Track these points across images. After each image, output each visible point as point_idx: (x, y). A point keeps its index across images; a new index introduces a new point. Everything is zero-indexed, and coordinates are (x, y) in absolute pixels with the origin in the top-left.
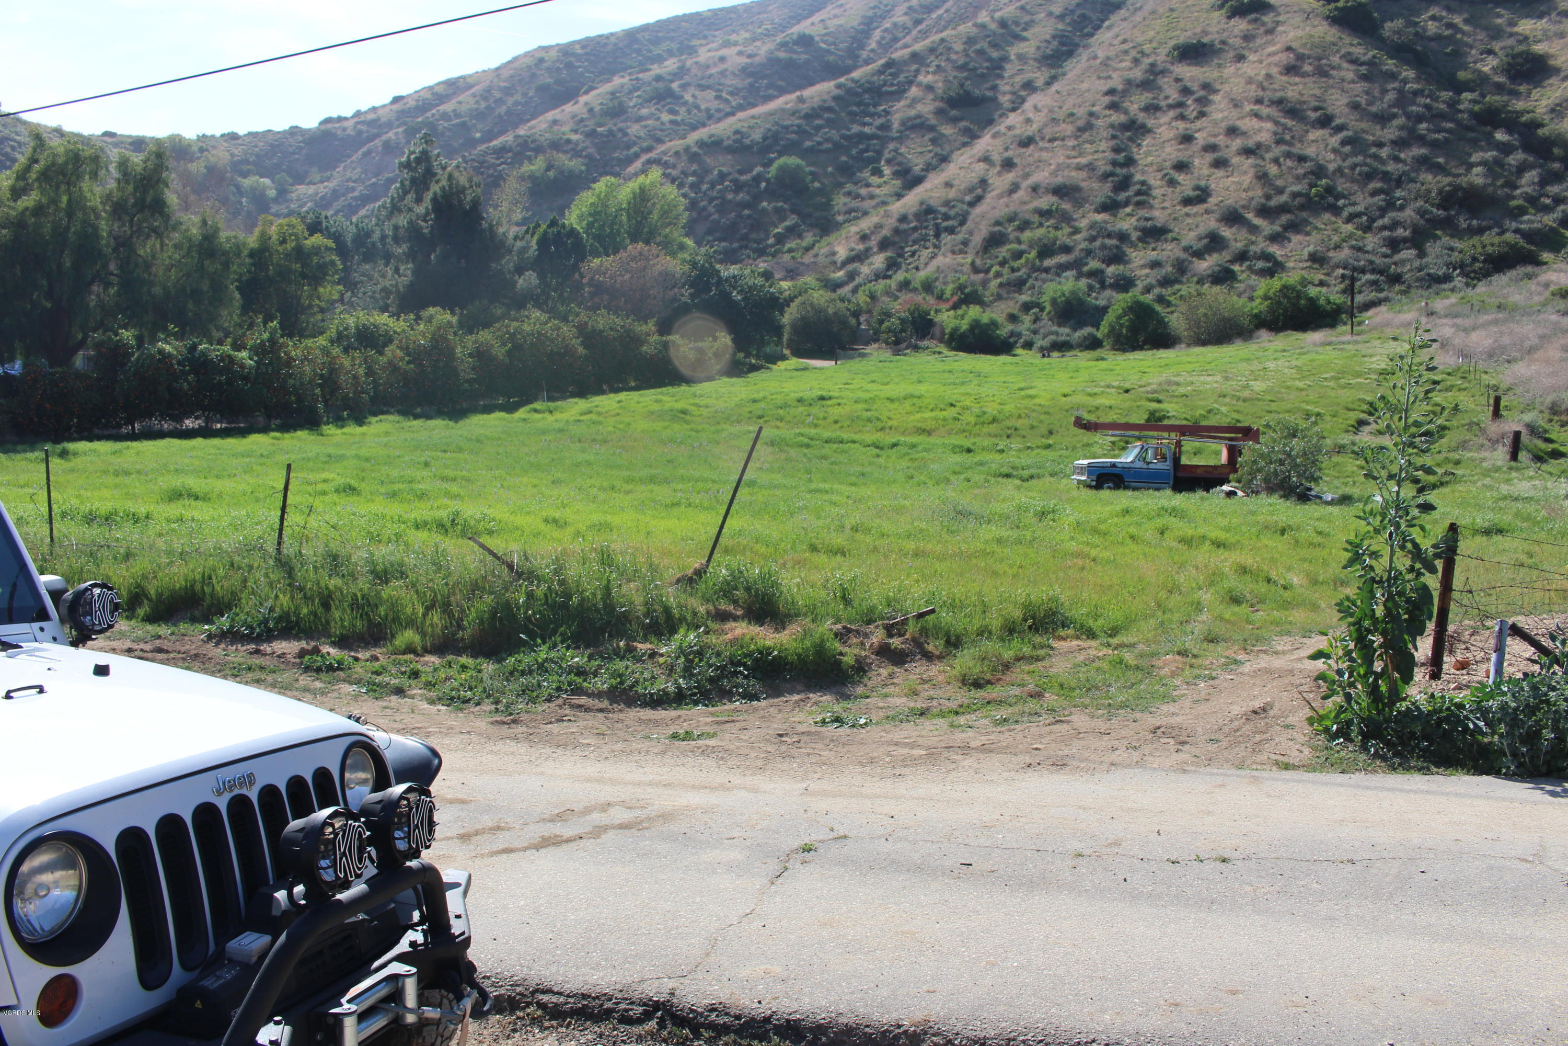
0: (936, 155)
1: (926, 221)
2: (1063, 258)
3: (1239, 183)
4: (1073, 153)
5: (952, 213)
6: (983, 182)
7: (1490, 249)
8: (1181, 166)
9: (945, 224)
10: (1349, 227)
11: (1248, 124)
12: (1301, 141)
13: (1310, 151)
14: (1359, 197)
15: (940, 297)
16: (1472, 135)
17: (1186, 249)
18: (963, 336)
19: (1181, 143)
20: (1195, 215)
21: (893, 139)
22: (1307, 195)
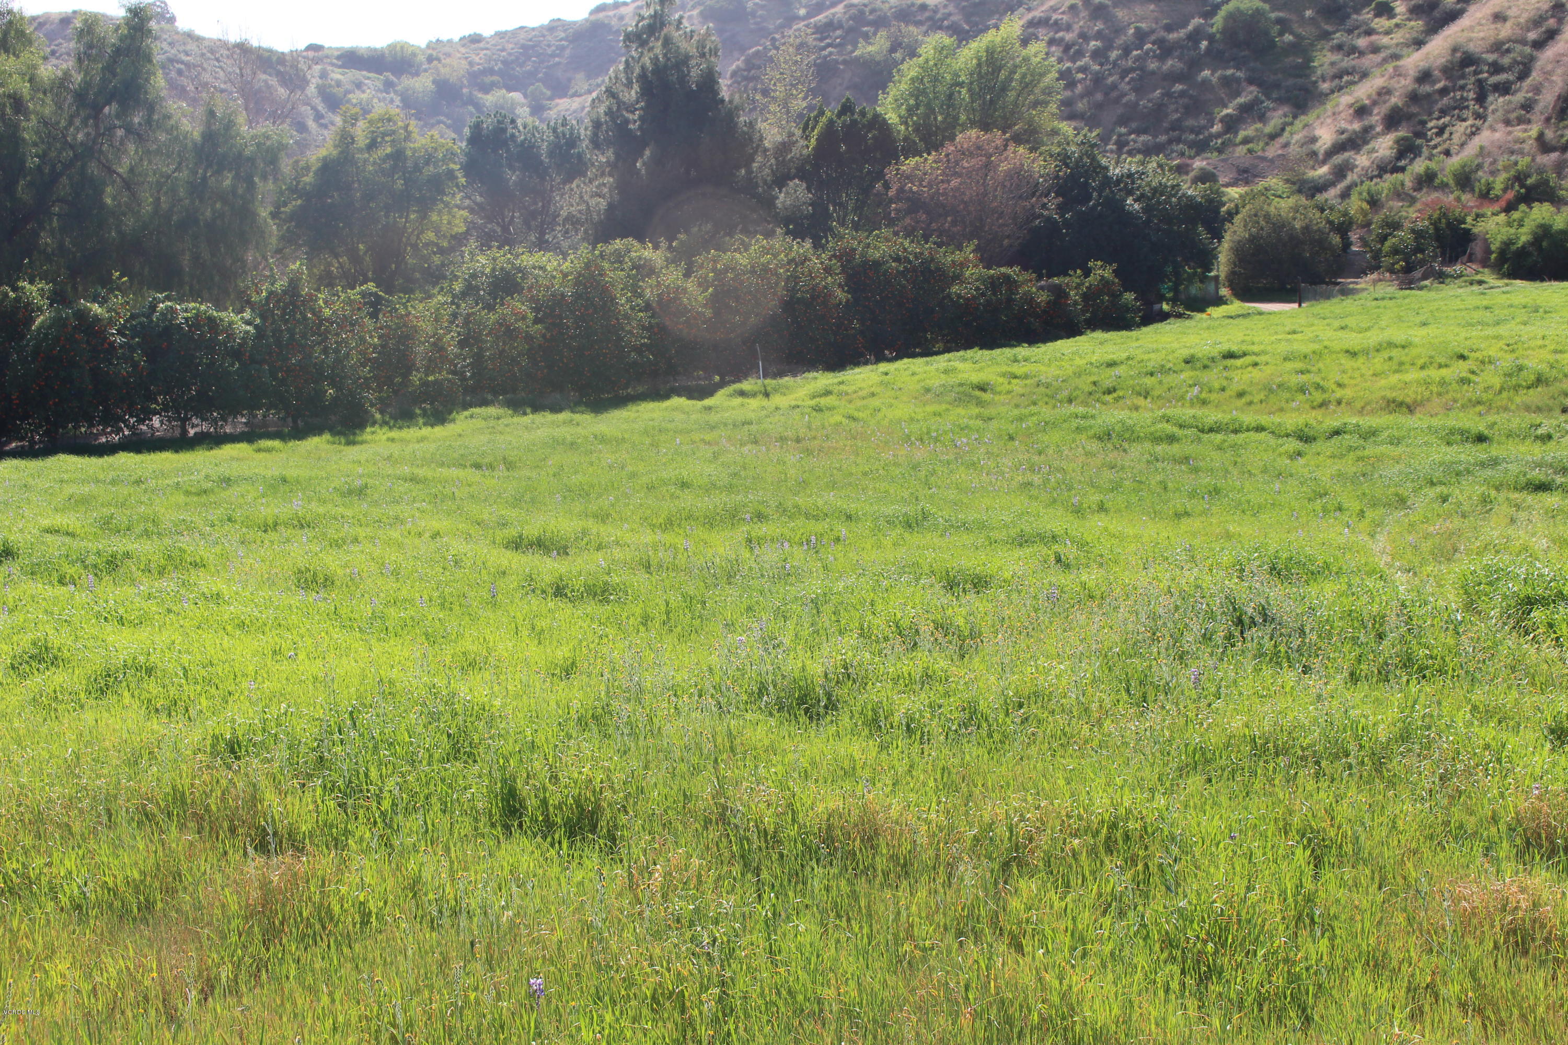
1: (1463, 77)
6: (1557, 7)
15: (1486, 196)
18: (1522, 253)
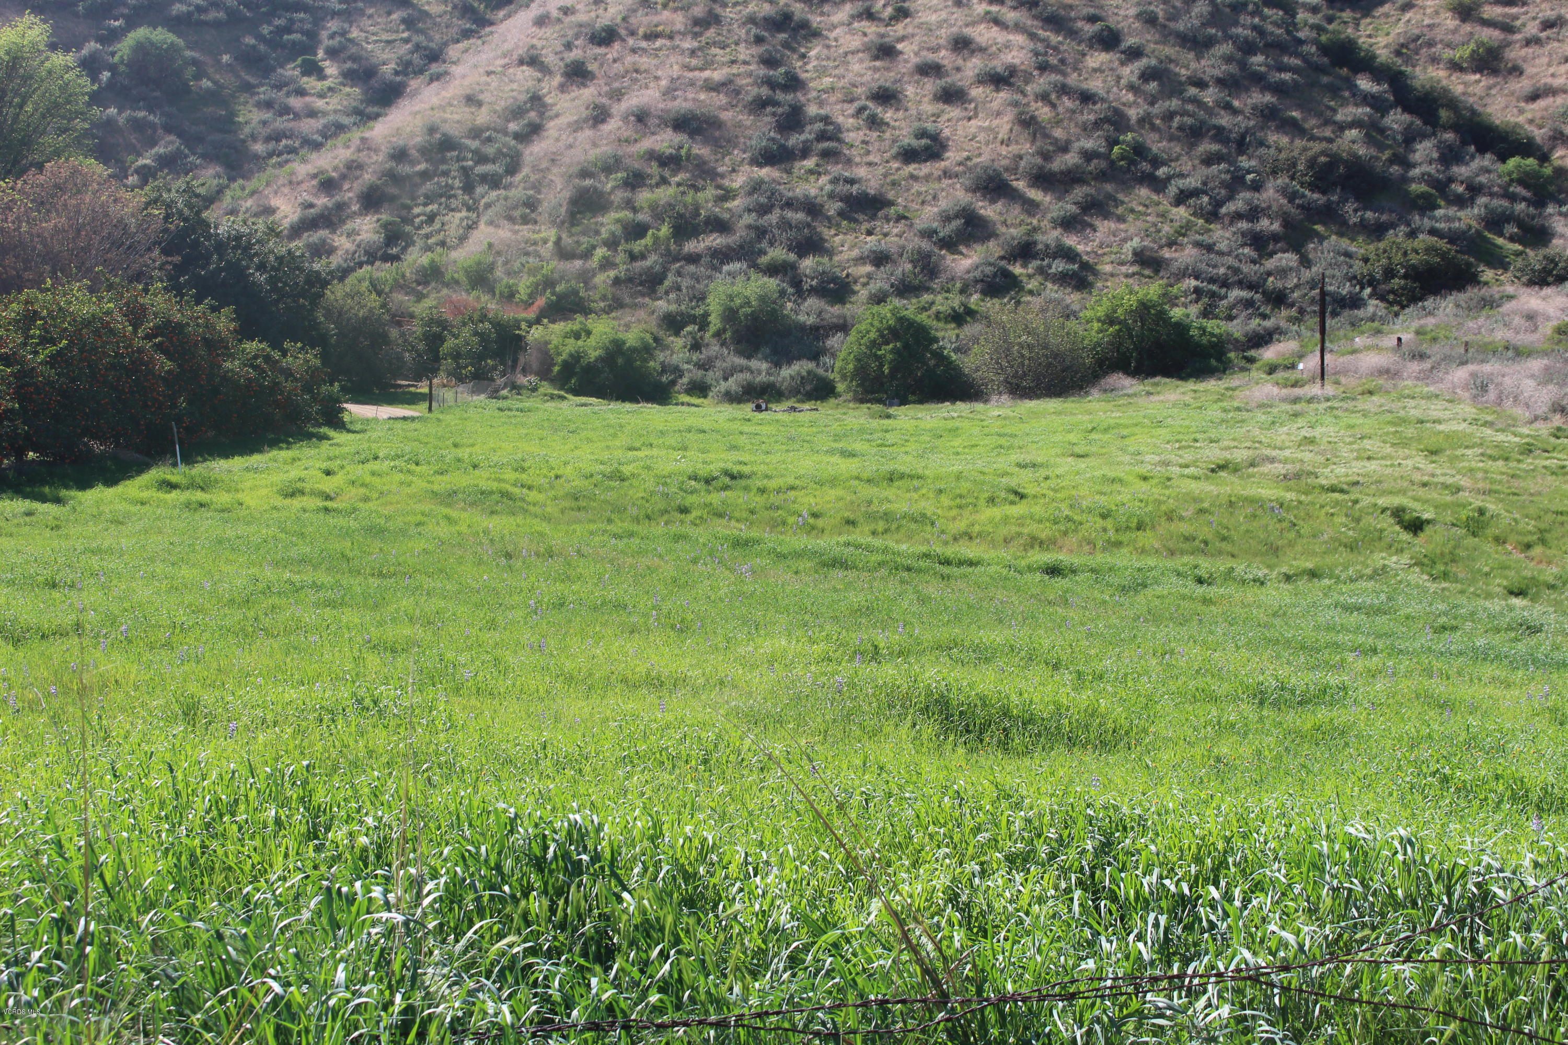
0: (418, 47)
1: (444, 161)
2: (715, 240)
3: (989, 129)
4: (694, 62)
5: (490, 150)
6: (536, 99)
7: (1414, 259)
8: (886, 97)
9: (481, 169)
10: (1181, 212)
11: (984, 34)
12: (1075, 69)
13: (1095, 85)
14: (1185, 165)
15: (511, 298)
16: (1325, 80)
17: (928, 234)
18: (594, 368)
19: (876, 58)
20: (928, 178)
21: (335, 14)
22: (1107, 156)
